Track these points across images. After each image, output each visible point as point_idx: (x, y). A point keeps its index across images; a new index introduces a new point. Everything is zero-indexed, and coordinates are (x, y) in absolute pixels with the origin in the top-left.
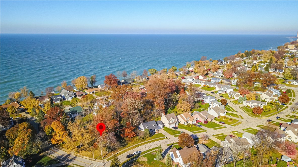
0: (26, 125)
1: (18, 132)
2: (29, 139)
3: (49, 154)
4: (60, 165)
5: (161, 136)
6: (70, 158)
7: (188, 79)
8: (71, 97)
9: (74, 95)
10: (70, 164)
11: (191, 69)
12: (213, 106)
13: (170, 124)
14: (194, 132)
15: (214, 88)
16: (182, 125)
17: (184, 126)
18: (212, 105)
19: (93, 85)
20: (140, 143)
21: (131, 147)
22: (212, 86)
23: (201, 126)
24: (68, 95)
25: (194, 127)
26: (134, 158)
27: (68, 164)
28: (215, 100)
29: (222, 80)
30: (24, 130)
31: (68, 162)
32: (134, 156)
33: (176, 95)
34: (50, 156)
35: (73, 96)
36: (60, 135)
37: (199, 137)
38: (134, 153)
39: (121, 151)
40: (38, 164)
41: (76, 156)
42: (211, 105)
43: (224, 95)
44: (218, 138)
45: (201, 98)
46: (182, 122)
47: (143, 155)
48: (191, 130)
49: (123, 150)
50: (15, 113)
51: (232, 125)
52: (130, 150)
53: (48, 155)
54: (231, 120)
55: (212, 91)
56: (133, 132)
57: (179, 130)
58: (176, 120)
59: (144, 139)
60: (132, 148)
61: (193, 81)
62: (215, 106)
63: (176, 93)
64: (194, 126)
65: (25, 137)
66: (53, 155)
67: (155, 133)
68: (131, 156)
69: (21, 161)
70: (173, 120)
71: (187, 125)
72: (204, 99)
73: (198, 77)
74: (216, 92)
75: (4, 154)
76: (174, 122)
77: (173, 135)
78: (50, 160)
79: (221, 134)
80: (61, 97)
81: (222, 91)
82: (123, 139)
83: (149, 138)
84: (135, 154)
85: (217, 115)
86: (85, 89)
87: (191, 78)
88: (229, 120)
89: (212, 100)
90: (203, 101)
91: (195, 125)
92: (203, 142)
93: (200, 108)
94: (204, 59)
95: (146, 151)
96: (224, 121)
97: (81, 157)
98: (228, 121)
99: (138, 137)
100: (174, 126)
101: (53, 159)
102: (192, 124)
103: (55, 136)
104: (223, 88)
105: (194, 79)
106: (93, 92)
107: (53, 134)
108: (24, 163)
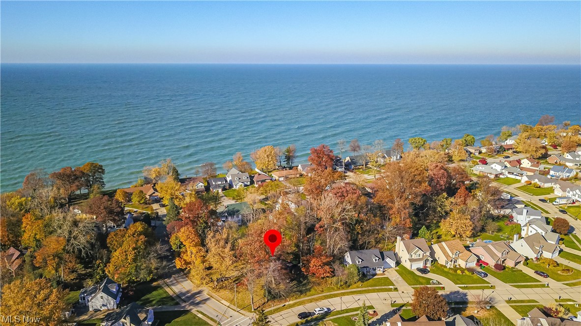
0: (140, 229)
1: (124, 239)
2: (135, 253)
3: (168, 285)
4: (176, 309)
5: (386, 284)
6: (198, 299)
7: (492, 166)
8: (243, 183)
9: (249, 179)
10: (194, 310)
11: (510, 142)
12: (529, 231)
13: (411, 260)
14: (463, 285)
15: (551, 190)
16: (442, 266)
17: (445, 269)
18: (528, 229)
19: (291, 164)
20: (336, 290)
21: (316, 296)
22: (547, 185)
23: (486, 275)
24: (239, 179)
25: (466, 275)
26: (312, 320)
27: (191, 309)
28: (540, 218)
29: (577, 174)
30: (133, 237)
31: (192, 305)
32: (314, 317)
33: (445, 200)
34: (168, 290)
35: (247, 182)
36: (192, 253)
37: (470, 298)
38: (316, 311)
39: (291, 302)
40: (144, 300)
41: (209, 297)
42: (524, 230)
43: (571, 209)
44: (516, 308)
45: (508, 211)
46: (442, 260)
47: (332, 318)
48: (459, 282)
49: (298, 300)
50: (143, 203)
51: (567, 284)
52: (311, 302)
53: (165, 286)
54: (568, 270)
55: (542, 197)
56: (327, 268)
57: (430, 275)
58: (428, 254)
59: (347, 285)
60: (317, 300)
61: (503, 171)
62: (534, 232)
63: (446, 196)
64: (467, 273)
65: (129, 248)
66: (173, 287)
67: (375, 275)
68: (308, 316)
69: (115, 290)
70: (421, 252)
71: (452, 267)
72: (514, 214)
73: (519, 162)
74: (552, 200)
75: (101, 272)
76: (421, 257)
77: (413, 286)
78: (165, 295)
79: (529, 301)
80: (224, 182)
81: (568, 198)
82: (305, 277)
83: (360, 284)
84: (317, 313)
85: (532, 255)
86: (274, 170)
87: (500, 163)
88: (564, 270)
89: (532, 217)
90: (512, 217)
91: (472, 270)
92: (476, 312)
93: (500, 234)
94: (547, 122)
95: (342, 312)
96: (548, 270)
97: (217, 300)
98: (559, 272)
99: (335, 279)
100: (421, 265)
101: (171, 296)
102: (464, 268)
103: (184, 253)
104: (571, 193)
105: (508, 165)
106: (286, 178)
107: (183, 250)
108: (120, 295)
